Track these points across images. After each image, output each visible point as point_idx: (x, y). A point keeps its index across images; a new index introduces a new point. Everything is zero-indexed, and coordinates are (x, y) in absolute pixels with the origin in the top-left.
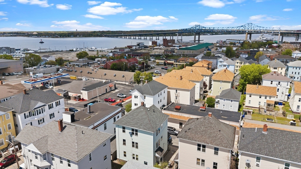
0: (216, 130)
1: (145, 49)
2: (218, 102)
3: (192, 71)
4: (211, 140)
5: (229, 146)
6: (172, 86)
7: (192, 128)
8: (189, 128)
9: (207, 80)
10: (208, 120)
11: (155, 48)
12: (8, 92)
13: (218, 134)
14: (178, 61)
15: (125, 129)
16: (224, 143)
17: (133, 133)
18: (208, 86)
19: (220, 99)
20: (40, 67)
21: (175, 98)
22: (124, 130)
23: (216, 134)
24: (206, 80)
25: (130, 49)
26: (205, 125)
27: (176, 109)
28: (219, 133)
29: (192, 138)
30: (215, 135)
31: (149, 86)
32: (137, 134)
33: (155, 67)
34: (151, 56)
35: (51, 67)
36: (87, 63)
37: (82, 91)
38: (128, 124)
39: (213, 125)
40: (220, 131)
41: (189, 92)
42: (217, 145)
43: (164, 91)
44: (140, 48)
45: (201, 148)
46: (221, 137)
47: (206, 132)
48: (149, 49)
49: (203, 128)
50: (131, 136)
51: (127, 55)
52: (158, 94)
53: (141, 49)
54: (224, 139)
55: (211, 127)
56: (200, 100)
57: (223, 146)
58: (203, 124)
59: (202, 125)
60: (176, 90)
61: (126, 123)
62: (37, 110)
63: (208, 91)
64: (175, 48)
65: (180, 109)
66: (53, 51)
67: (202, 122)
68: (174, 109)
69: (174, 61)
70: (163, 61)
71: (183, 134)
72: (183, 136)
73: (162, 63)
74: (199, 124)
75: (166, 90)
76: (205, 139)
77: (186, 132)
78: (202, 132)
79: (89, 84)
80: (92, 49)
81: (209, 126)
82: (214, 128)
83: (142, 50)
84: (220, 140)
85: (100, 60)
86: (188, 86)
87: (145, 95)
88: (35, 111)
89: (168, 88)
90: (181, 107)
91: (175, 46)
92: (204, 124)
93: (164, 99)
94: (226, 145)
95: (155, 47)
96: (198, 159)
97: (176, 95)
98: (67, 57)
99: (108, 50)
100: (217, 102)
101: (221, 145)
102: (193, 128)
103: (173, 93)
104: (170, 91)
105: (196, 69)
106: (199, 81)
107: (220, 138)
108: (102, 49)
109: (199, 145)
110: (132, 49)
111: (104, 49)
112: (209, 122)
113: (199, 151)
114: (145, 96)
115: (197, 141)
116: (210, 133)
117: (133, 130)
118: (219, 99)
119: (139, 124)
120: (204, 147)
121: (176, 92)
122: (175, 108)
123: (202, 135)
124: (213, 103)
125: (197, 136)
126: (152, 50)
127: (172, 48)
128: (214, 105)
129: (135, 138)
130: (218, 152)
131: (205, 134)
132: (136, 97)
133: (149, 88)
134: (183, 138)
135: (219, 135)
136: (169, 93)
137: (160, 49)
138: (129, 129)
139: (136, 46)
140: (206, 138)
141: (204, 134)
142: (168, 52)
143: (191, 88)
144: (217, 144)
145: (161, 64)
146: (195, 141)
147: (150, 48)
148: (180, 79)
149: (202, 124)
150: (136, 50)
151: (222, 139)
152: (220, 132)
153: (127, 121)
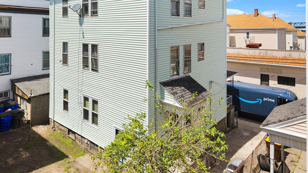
6: (238, 27)
17: (85, 9)
50: (82, 23)
86: (273, 23)
97: (248, 42)
121: (248, 37)
148: (253, 15)
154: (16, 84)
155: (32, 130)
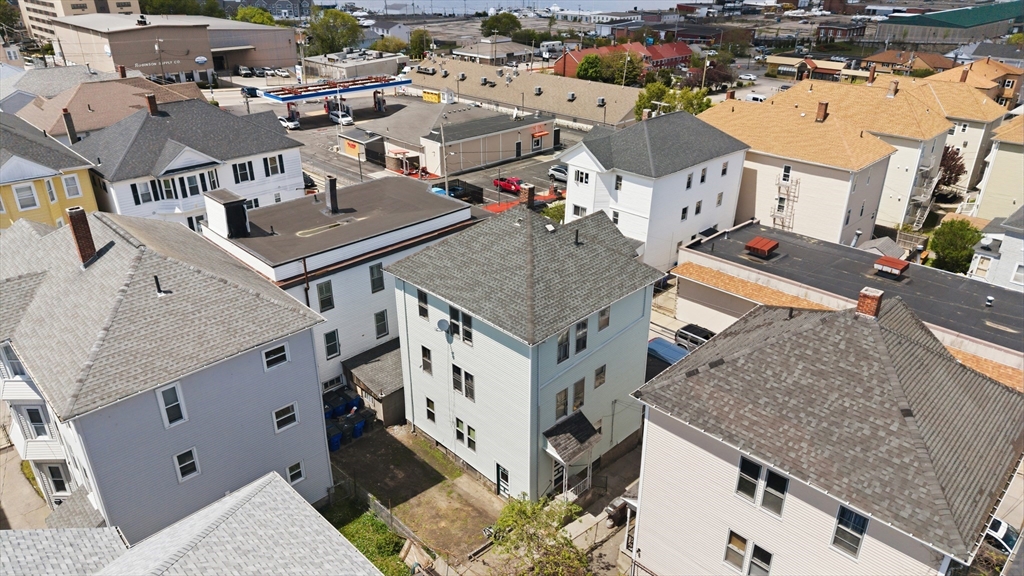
0: (882, 403)
1: (744, 17)
2: (993, 250)
3: (896, 91)
4: (831, 457)
5: (940, 527)
6: (767, 150)
7: (735, 361)
8: (716, 359)
9: (967, 143)
10: (847, 329)
11: (788, 17)
12: (133, 107)
13: (890, 433)
14: (863, 64)
15: (426, 303)
16: (911, 501)
17: (454, 329)
18: (970, 173)
19: (1009, 233)
20: (348, 56)
21: (777, 203)
22: (423, 305)
23: (876, 428)
24: (965, 145)
25: (686, 17)
26: (819, 360)
27: (753, 251)
28: (893, 428)
29: (716, 418)
30: (867, 432)
31: (646, 132)
32: (468, 336)
33: (755, 83)
34: (757, 43)
35: (381, 56)
36: (508, 55)
37: (424, 142)
38: (438, 282)
39: (871, 366)
40: (907, 413)
41: (848, 185)
42: (863, 500)
43: (726, 165)
44: (726, 15)
45: (761, 485)
46: (899, 456)
47: (811, 402)
48: (760, 18)
49: (798, 374)
50: (450, 341)
51: (663, 34)
52: (682, 176)
53: (729, 19)
54: (919, 472)
55: (851, 376)
56: (904, 229)
57: (897, 517)
58: (807, 347)
59: (800, 358)
60: (787, 169)
61: (431, 277)
62: (181, 180)
63: (964, 194)
64: (873, 18)
65: (770, 255)
66: (425, 16)
67: (806, 338)
68: (740, 252)
69: (844, 65)
70: (796, 62)
71: (674, 383)
72: (669, 394)
73: (790, 69)
74: (782, 347)
75: (737, 162)
76: (791, 439)
77: (695, 377)
78: (789, 393)
79: (456, 119)
80: (549, 11)
81: (842, 372)
82: (870, 389)
83: (733, 22)
84: (887, 473)
85: (557, 48)
86: (849, 152)
87: (621, 173)
88: (173, 180)
89: (748, 153)
90: (777, 246)
91: (874, 12)
92: (816, 351)
93: (719, 202)
94: (923, 515)
95: (786, 13)
96: (733, 535)
97: (783, 190)
98: (459, 33)
99: (601, 17)
100: (986, 248)
101: (885, 504)
102: (742, 361)
103: (768, 178)
104: (754, 172)
105: (924, 88)
106: (920, 138)
107: (896, 461)
108: (582, 13)
109: (749, 468)
110: (694, 18)
111: (587, 14)
112: (849, 341)
113: (743, 497)
114: (619, 179)
115: (736, 443)
116: (832, 413)
117: (454, 313)
118: (1000, 237)
119: (479, 292)
120: (778, 483)
121: (786, 177)
122: (748, 248)
123: (783, 417)
124: (965, 248)
125: (746, 410)
126: (774, 23)
127: (859, 17)
128: (969, 259)
129: (462, 353)
130: (857, 541)
131: (804, 410)
132: (581, 177)
133: (648, 142)
134: (666, 408)
135: (895, 442)
136: (748, 180)
137: (807, 20)
138: (439, 305)
139: (710, 6)
140: (801, 439)
141: (796, 410)
142: (836, 30)
143: (859, 162)
144: (858, 491)
145: (786, 74)
146: (730, 438)
147: (767, 17)
148: (814, 116)
149: (800, 346)
150: (708, 19)
151: (904, 467)
152: (904, 424)
153: (436, 267)
154: (352, 371)
155: (388, 433)
